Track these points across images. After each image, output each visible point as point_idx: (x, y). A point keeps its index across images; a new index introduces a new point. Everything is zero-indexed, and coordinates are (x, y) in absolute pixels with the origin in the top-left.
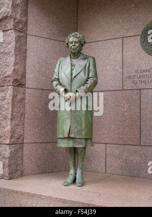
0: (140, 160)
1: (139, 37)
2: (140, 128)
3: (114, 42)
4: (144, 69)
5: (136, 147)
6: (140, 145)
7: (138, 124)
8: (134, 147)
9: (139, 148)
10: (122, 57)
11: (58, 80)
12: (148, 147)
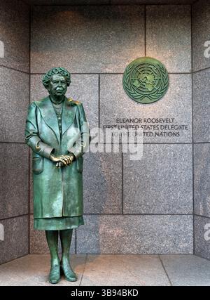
0: (122, 232)
1: (122, 76)
2: (122, 192)
3: (88, 77)
4: (128, 117)
5: (118, 217)
6: (123, 214)
7: (120, 187)
8: (114, 217)
9: (121, 218)
10: (98, 99)
11: (38, 134)
12: (133, 216)
